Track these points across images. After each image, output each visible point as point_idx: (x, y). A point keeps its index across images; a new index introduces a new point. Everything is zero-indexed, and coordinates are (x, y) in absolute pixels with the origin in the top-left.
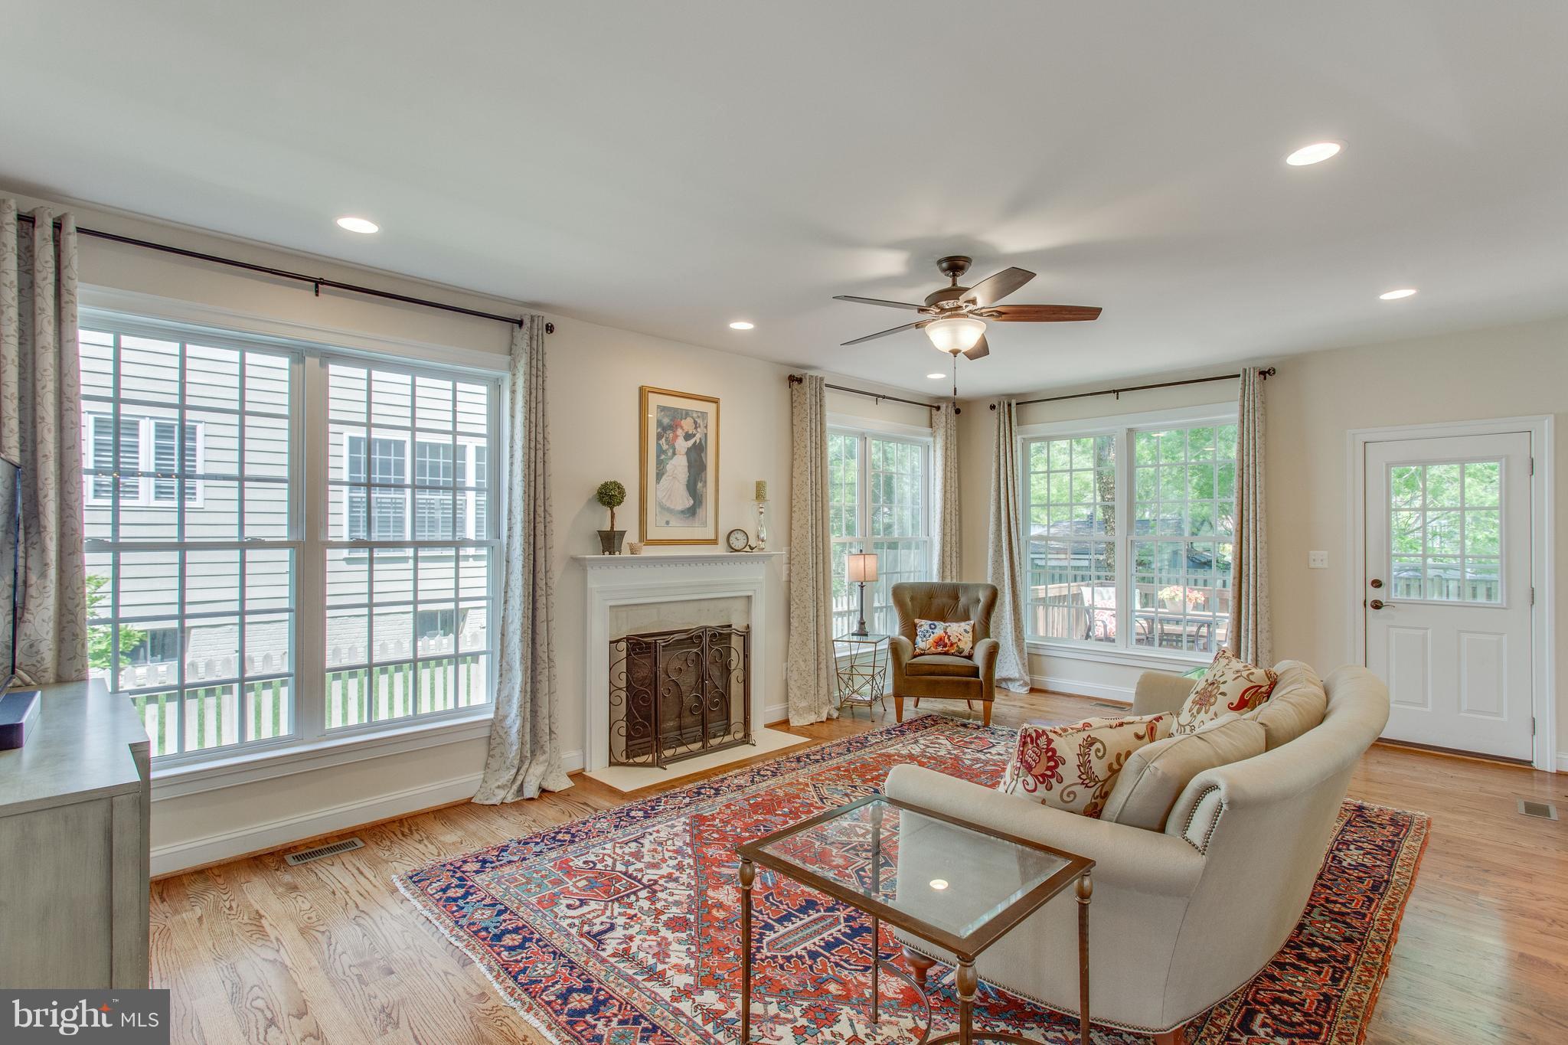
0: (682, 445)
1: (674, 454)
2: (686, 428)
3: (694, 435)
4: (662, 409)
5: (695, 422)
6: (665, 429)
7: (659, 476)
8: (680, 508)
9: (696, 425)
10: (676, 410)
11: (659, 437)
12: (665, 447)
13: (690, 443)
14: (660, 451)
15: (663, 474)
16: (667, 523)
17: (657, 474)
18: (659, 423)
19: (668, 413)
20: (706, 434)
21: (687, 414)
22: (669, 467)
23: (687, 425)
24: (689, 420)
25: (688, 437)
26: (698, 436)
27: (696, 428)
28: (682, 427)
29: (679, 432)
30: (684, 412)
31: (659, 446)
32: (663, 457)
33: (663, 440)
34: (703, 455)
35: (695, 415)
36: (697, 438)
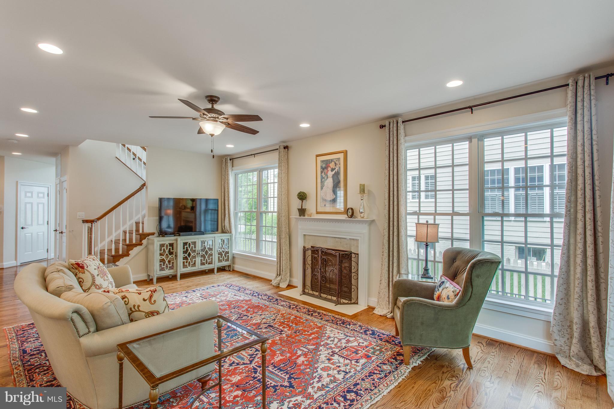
0: (330, 174)
1: (327, 178)
2: (332, 167)
3: (335, 169)
4: (322, 161)
5: (335, 163)
6: (323, 169)
7: (322, 188)
8: (330, 199)
9: (336, 164)
10: (327, 160)
11: (322, 172)
12: (324, 176)
13: (333, 172)
14: (322, 178)
15: (323, 186)
16: (325, 205)
17: (321, 187)
18: (322, 167)
19: (325, 162)
20: (340, 167)
21: (332, 160)
22: (325, 183)
23: (332, 165)
24: (333, 163)
25: (332, 170)
26: (337, 169)
27: (336, 166)
28: (330, 167)
29: (329, 169)
30: (330, 160)
31: (322, 176)
32: (323, 180)
33: (323, 173)
34: (339, 176)
35: (335, 160)
36: (336, 170)
